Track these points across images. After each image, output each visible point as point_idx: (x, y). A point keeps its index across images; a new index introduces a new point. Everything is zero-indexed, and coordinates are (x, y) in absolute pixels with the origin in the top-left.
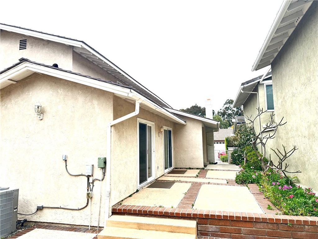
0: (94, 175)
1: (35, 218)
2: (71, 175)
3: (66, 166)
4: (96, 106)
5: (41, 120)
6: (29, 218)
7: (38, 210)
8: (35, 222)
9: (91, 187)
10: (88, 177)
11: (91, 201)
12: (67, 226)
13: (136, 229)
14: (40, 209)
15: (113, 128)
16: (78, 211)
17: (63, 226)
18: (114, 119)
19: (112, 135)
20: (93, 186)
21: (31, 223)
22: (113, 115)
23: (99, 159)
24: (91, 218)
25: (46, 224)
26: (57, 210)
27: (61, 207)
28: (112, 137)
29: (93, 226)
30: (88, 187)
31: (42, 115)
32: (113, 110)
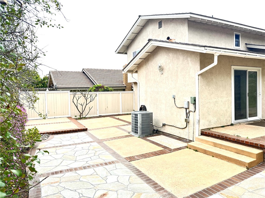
0: (189, 108)
1: (162, 130)
2: (177, 107)
3: (175, 102)
4: (190, 62)
5: (162, 74)
6: (159, 129)
7: (163, 125)
8: (163, 132)
9: (188, 115)
10: (186, 109)
11: (189, 125)
12: (177, 137)
13: (213, 146)
14: (164, 125)
15: (200, 76)
16: (182, 129)
17: (175, 137)
18: (200, 70)
19: (199, 82)
20: (189, 115)
21: (161, 132)
22: (200, 67)
23: (191, 98)
24: (189, 135)
25: (167, 134)
26: (172, 127)
27: (174, 126)
28: (199, 83)
29: (190, 140)
30: (186, 115)
31: (162, 71)
32: (200, 63)
